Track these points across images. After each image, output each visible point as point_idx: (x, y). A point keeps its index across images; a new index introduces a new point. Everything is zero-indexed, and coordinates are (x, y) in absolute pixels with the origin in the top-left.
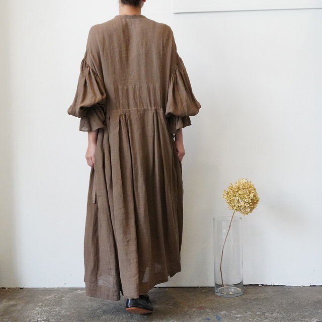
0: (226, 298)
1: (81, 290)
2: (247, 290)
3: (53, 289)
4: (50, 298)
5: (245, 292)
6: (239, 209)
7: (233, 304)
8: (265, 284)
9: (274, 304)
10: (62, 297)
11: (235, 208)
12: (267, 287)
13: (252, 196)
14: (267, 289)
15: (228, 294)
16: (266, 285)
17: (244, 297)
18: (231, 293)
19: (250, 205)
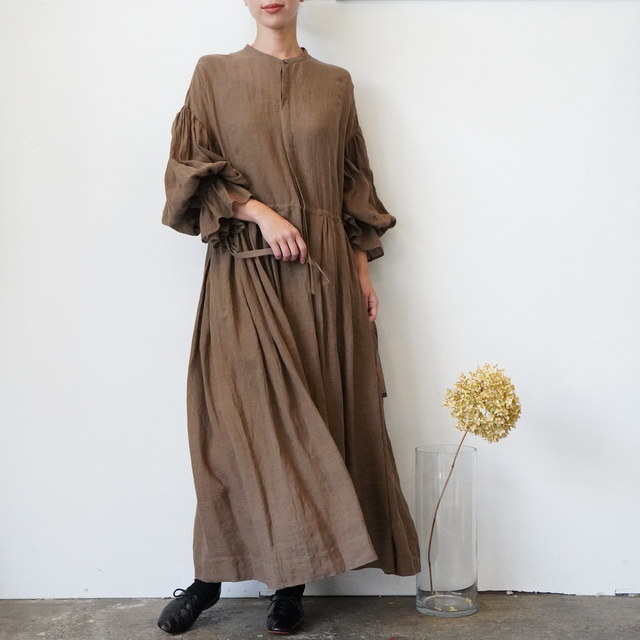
0: (442, 618)
1: (123, 604)
2: (484, 602)
3: (60, 602)
4: (59, 621)
5: (480, 608)
6: (481, 429)
7: (460, 632)
8: (520, 590)
9: (549, 632)
10: (86, 618)
11: (473, 428)
12: (524, 597)
13: (509, 402)
14: (524, 599)
15: (445, 609)
16: (523, 592)
17: (480, 616)
18: (453, 609)
19: (506, 422)
